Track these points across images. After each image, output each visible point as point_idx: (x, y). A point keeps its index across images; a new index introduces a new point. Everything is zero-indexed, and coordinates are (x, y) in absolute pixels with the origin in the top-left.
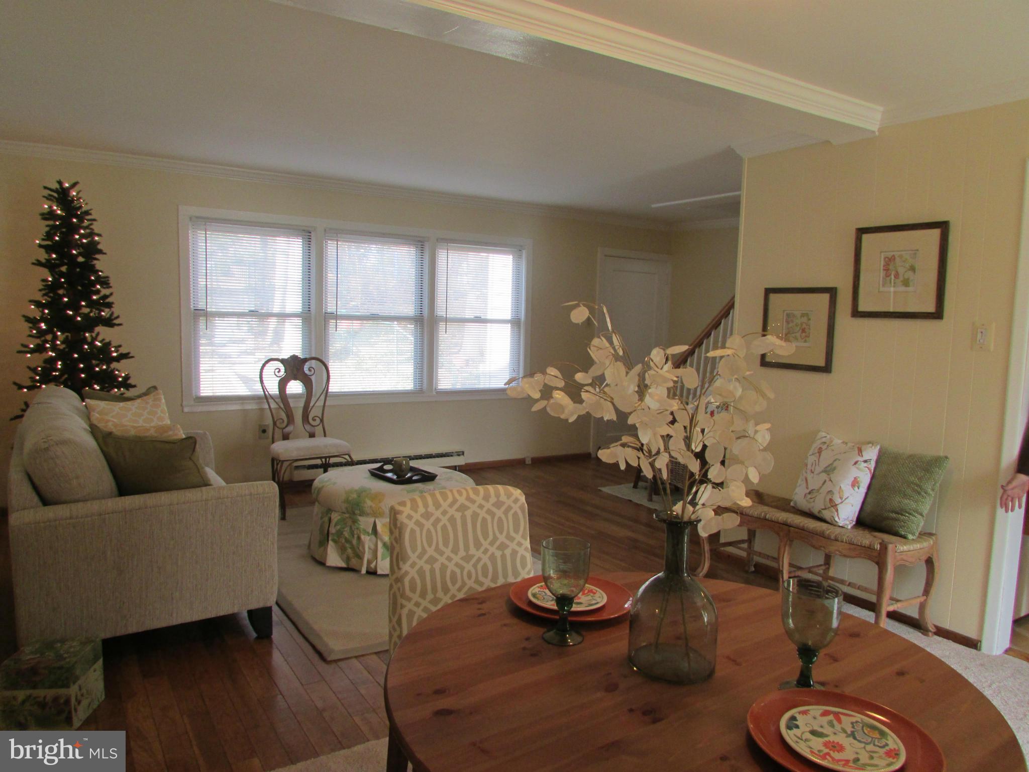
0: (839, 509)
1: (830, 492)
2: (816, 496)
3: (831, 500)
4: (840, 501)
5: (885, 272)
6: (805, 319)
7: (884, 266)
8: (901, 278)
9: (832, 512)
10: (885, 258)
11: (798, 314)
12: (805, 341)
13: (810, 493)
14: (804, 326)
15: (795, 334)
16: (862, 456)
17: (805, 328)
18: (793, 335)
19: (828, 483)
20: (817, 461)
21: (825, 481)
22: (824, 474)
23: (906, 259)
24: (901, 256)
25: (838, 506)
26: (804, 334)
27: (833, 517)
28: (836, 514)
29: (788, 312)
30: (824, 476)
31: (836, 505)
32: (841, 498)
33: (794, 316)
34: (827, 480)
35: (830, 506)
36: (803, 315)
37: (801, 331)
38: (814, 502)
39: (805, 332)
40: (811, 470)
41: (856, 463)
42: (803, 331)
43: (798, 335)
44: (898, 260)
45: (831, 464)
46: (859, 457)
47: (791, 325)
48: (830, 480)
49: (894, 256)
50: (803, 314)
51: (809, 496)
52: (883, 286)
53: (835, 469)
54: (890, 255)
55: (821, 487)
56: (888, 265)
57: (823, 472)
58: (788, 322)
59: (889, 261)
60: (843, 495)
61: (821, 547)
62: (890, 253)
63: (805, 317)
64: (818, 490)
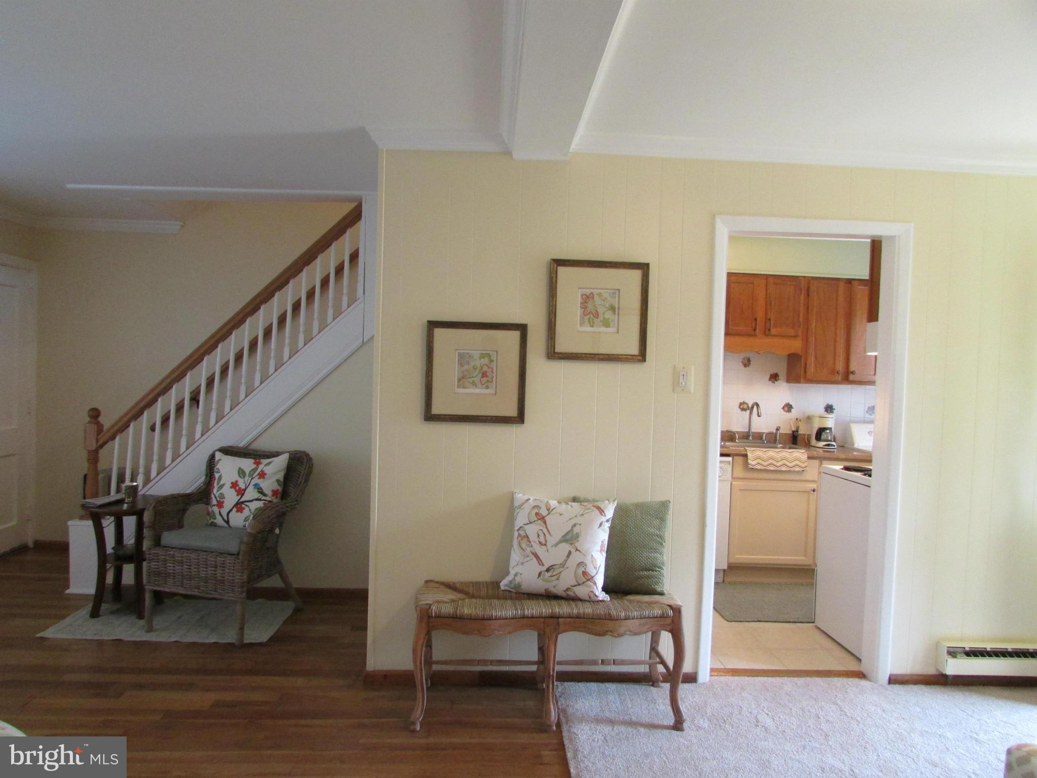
0: (596, 582)
1: (581, 564)
2: (560, 572)
3: (584, 573)
4: (595, 572)
5: (583, 310)
6: (485, 361)
7: (581, 304)
8: (601, 318)
9: (590, 587)
10: (582, 295)
11: (476, 354)
12: (487, 387)
13: (548, 570)
14: (485, 369)
15: (473, 379)
16: (605, 515)
17: (486, 371)
18: (470, 380)
19: (575, 554)
20: (545, 530)
21: (570, 553)
22: (563, 544)
23: (606, 298)
24: (600, 295)
25: (594, 578)
26: (485, 378)
27: (592, 592)
28: (595, 587)
29: (462, 351)
30: (565, 548)
31: (592, 577)
32: (595, 568)
33: (470, 356)
34: (573, 551)
35: (585, 580)
36: (482, 356)
37: (481, 375)
38: (558, 579)
39: (487, 376)
40: (540, 543)
41: (601, 525)
42: (484, 375)
43: (477, 380)
44: (596, 297)
45: (569, 531)
46: (602, 517)
47: (466, 367)
48: (577, 550)
49: (592, 293)
50: (483, 354)
51: (548, 574)
52: (581, 325)
53: (577, 536)
54: (588, 292)
55: (566, 561)
56: (586, 302)
57: (560, 542)
58: (461, 364)
59: (587, 298)
60: (596, 564)
61: (607, 631)
62: (588, 290)
63: (486, 358)
64: (563, 565)
